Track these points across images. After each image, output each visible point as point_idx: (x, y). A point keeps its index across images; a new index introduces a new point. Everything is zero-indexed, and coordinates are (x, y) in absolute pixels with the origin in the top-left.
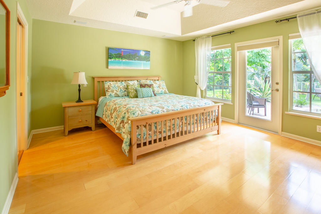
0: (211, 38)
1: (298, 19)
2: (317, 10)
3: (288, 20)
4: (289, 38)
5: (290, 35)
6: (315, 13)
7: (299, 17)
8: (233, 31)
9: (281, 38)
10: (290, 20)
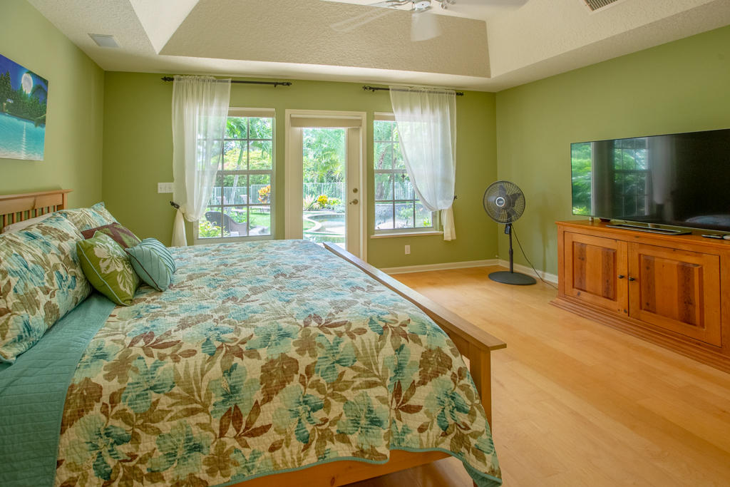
0: (230, 84)
1: (390, 91)
2: (411, 87)
3: (374, 89)
4: (374, 118)
5: (375, 113)
6: (407, 91)
7: (393, 90)
8: (288, 84)
9: (363, 116)
10: (376, 91)
